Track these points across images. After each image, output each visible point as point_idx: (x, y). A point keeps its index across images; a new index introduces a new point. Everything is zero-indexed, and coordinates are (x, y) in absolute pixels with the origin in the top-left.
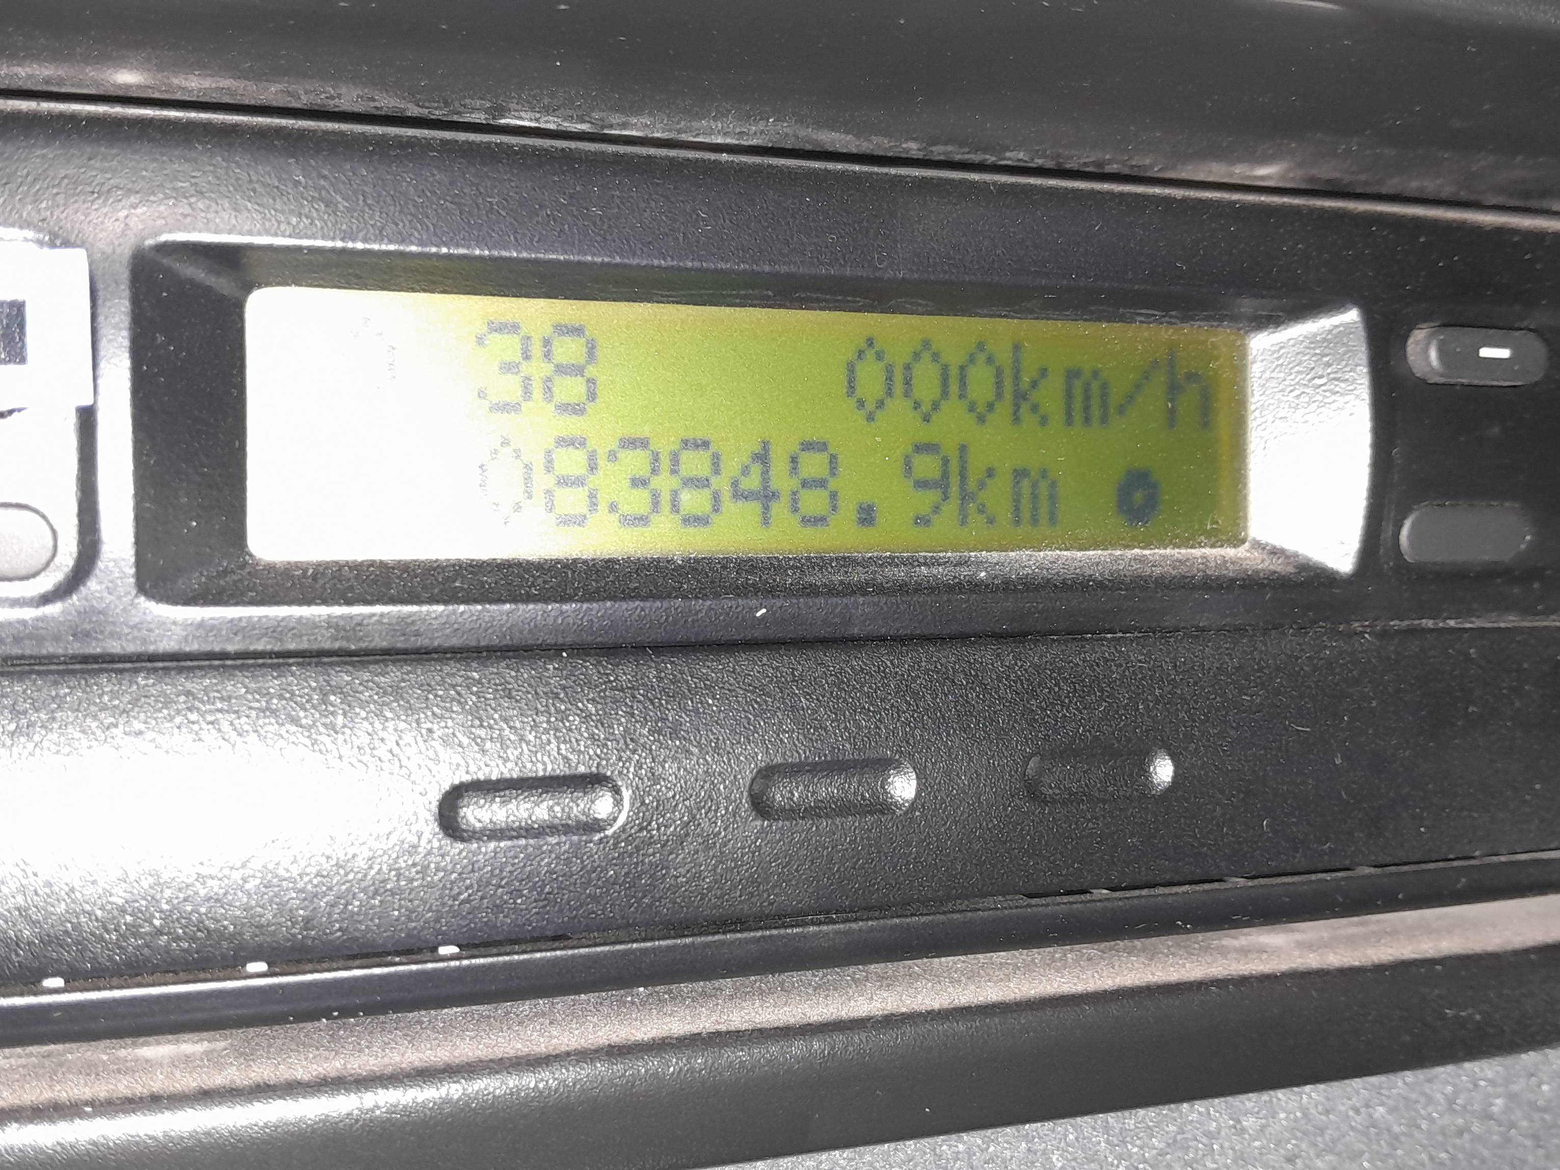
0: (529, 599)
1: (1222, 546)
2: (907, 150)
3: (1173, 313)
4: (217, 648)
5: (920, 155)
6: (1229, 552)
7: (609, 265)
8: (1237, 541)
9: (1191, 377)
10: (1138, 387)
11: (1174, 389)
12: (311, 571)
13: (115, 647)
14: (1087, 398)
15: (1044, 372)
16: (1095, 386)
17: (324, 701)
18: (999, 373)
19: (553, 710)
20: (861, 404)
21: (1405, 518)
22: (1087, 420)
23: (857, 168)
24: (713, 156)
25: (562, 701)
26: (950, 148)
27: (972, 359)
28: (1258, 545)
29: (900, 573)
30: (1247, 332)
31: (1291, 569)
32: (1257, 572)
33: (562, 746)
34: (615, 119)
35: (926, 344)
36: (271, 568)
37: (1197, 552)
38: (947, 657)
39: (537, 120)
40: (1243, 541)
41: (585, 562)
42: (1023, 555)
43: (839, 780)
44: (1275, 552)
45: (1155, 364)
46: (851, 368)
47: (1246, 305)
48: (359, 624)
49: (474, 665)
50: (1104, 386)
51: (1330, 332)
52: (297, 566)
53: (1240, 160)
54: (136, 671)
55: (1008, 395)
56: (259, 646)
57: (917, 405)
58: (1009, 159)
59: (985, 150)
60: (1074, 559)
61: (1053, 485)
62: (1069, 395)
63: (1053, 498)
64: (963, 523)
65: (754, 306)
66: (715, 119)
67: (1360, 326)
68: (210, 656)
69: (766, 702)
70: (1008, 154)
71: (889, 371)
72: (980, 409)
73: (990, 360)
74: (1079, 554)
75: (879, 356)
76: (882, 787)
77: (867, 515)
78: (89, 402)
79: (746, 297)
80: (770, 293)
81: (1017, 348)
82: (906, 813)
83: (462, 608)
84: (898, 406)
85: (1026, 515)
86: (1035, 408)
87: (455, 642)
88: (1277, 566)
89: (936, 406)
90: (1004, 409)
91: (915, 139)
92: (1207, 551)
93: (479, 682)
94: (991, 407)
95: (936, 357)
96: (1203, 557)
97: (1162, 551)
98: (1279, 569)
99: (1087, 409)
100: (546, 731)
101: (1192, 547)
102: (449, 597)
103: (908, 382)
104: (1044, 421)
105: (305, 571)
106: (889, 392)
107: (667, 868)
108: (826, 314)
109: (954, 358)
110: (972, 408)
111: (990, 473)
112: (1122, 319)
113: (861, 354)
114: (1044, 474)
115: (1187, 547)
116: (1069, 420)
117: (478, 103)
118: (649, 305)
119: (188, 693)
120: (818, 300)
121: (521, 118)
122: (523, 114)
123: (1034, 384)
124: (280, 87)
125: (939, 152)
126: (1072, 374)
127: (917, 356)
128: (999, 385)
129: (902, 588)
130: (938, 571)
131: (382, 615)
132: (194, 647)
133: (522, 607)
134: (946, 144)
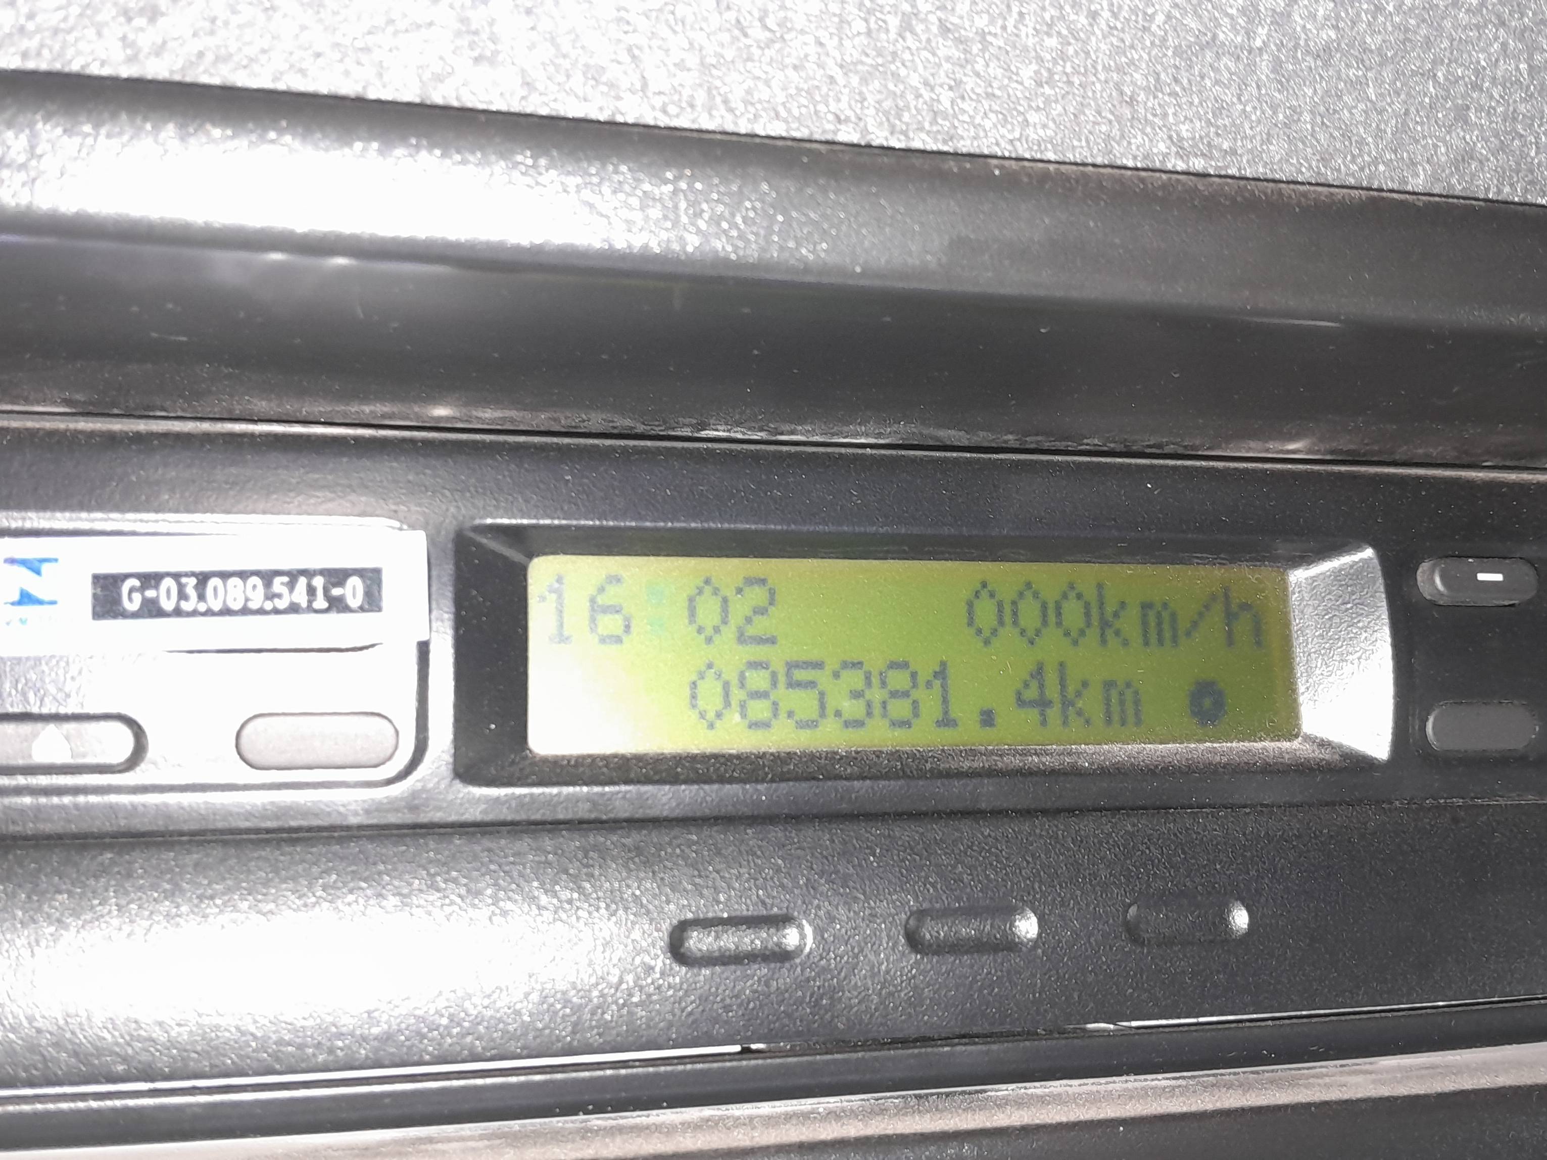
0: (731, 781)
1: (1279, 740)
2: (1006, 442)
3: (1222, 556)
4: (509, 818)
5: (1017, 445)
6: (1285, 745)
7: (787, 532)
8: (1292, 735)
9: (1245, 607)
10: (1201, 614)
11: (1230, 617)
12: (572, 763)
13: (438, 816)
14: (1159, 624)
15: (1123, 605)
16: (1165, 615)
17: (586, 857)
18: (1087, 606)
19: (752, 864)
20: (979, 631)
21: (1429, 714)
22: (1161, 642)
23: (968, 455)
24: (860, 451)
25: (758, 857)
26: (1039, 438)
27: (1065, 596)
28: (1308, 738)
29: (1017, 762)
30: (1285, 570)
31: (1337, 757)
32: (1308, 760)
33: (761, 892)
34: (787, 427)
35: (1029, 585)
36: (545, 760)
37: (1259, 745)
38: (1057, 826)
39: (729, 431)
40: (1297, 736)
41: (772, 754)
42: (1116, 747)
43: (975, 923)
44: (1323, 744)
45: (1213, 597)
46: (970, 605)
47: (1282, 549)
48: (609, 799)
49: (693, 829)
50: (1173, 616)
51: (1351, 567)
52: (563, 757)
53: (1271, 438)
54: (452, 834)
55: (1095, 622)
56: (537, 817)
57: (1023, 632)
58: (1087, 444)
59: (1067, 439)
60: (1156, 751)
61: (1136, 693)
62: (1145, 623)
63: (1137, 702)
64: (1065, 723)
65: (893, 559)
66: (860, 424)
67: (1376, 561)
68: (504, 824)
69: (915, 860)
70: (1085, 441)
71: (1000, 605)
72: (1074, 634)
73: (1079, 596)
74: (1161, 747)
75: (992, 595)
76: (1010, 929)
77: (987, 718)
78: (424, 638)
79: (888, 552)
80: (906, 548)
81: (1100, 586)
82: (1030, 950)
83: (683, 787)
84: (1008, 632)
85: (1116, 718)
86: (1117, 633)
87: (677, 813)
88: (1325, 755)
89: (1038, 633)
90: (1093, 634)
91: (1011, 433)
92: (1267, 744)
93: (697, 843)
94: (1082, 633)
95: (1036, 595)
96: (1264, 748)
97: (1229, 745)
98: (1327, 757)
99: (1160, 633)
100: (748, 881)
101: (1255, 741)
102: (674, 780)
103: (1015, 614)
104: (1126, 643)
105: (569, 761)
106: (1001, 622)
107: (843, 992)
108: (949, 564)
109: (1051, 594)
110: (1067, 634)
111: (1085, 684)
112: (1182, 562)
113: (977, 594)
114: (1128, 685)
115: (1250, 741)
116: (1146, 643)
117: (687, 421)
118: (815, 561)
119: (489, 850)
120: (942, 553)
121: (717, 430)
122: (719, 427)
123: (1116, 615)
124: (548, 415)
125: (1031, 441)
126: (1146, 606)
127: (1021, 594)
128: (1087, 614)
129: (1019, 773)
130: (1047, 760)
131: (626, 792)
132: (490, 817)
133: (728, 786)
134: (1037, 435)
